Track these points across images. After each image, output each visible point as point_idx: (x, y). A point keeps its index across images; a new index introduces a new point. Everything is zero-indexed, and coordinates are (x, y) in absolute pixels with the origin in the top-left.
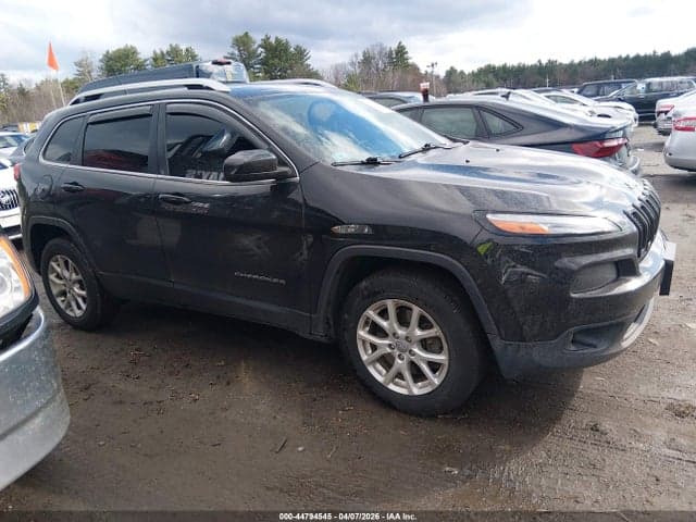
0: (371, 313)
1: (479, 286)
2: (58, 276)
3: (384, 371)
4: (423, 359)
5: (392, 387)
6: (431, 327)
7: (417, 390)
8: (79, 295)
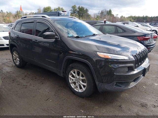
0: (72, 72)
1: (94, 69)
2: (15, 56)
3: (74, 86)
4: (82, 84)
5: (75, 89)
6: (84, 77)
7: (80, 91)
8: (18, 60)
